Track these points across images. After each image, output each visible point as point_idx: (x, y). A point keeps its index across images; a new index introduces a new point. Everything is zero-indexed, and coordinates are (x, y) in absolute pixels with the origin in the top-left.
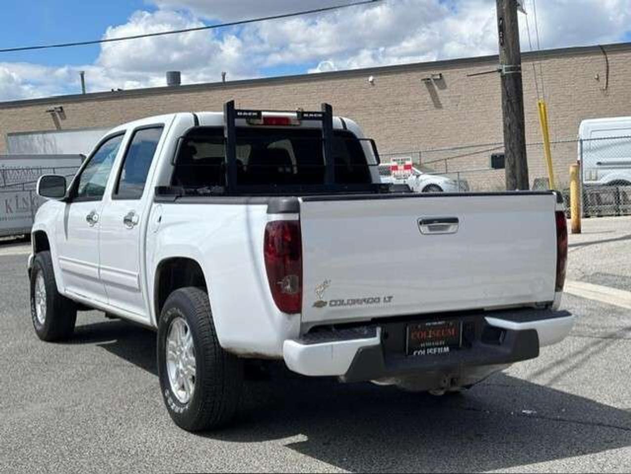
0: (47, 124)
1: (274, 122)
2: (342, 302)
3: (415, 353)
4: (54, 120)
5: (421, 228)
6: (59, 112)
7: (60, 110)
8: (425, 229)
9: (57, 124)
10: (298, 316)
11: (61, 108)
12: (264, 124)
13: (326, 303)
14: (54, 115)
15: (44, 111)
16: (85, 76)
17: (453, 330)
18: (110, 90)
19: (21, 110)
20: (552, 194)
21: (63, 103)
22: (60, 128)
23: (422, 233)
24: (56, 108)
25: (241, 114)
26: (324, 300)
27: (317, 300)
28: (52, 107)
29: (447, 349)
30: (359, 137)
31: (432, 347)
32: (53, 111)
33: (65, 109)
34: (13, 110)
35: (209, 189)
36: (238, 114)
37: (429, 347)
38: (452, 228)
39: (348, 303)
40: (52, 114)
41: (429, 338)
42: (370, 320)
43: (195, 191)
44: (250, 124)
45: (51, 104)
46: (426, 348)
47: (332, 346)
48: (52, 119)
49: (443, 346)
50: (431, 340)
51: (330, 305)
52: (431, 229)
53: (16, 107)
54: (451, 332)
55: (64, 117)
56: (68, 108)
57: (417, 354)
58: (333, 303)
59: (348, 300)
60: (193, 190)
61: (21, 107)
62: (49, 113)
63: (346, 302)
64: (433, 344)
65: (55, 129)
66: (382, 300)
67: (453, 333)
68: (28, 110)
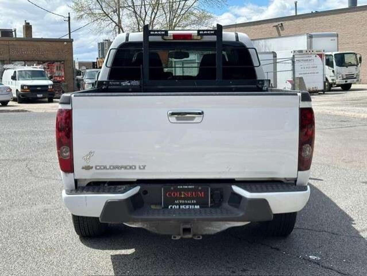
0: (273, 33)
1: (182, 38)
2: (105, 168)
3: (170, 207)
4: (278, 31)
5: (170, 118)
6: (280, 26)
7: (280, 25)
8: (173, 119)
9: (279, 33)
10: (72, 174)
11: (282, 24)
12: (174, 39)
13: (92, 167)
14: (278, 29)
15: (272, 26)
16: (297, 4)
17: (203, 193)
18: (311, 12)
19: (260, 26)
20: (297, 95)
21: (283, 21)
22: (280, 35)
23: (170, 122)
24: (279, 24)
25: (153, 33)
26: (91, 165)
27: (85, 164)
28: (276, 24)
29: (197, 207)
30: (248, 47)
31: (185, 204)
32: (277, 26)
33: (283, 24)
34: (256, 27)
35: (129, 82)
36: (151, 33)
37: (182, 204)
38: (198, 119)
39: (110, 168)
40: (277, 28)
41: (182, 197)
42: (135, 180)
43: (120, 84)
44: (164, 39)
45: (276, 22)
46: (180, 204)
47: (86, 197)
48: (276, 31)
49: (194, 204)
50: (184, 199)
51: (96, 168)
52: (177, 119)
53: (257, 25)
54: (202, 195)
55: (283, 29)
56: (286, 24)
57: (171, 207)
58: (98, 168)
59: (110, 167)
60: (118, 83)
61: (260, 24)
62: (275, 27)
63: (108, 167)
64: (186, 201)
65: (278, 36)
66: (137, 168)
67: (203, 196)
68: (264, 26)
